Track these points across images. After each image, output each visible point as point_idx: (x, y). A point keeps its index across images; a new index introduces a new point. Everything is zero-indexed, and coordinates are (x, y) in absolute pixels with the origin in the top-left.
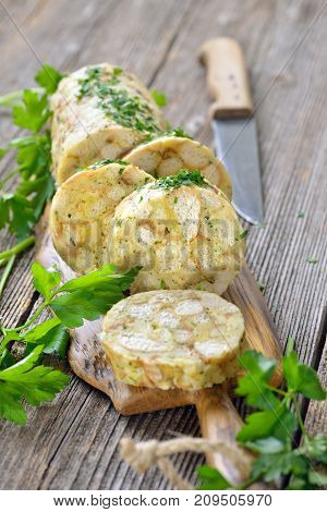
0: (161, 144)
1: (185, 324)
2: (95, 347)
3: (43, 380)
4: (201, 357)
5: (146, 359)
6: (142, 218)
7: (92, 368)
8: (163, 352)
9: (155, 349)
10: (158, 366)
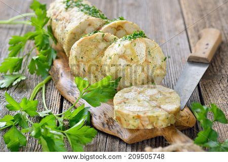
0: (115, 24)
1: (152, 99)
2: (105, 117)
3: (86, 133)
4: (166, 111)
5: (142, 115)
6: (121, 54)
7: (106, 126)
8: (148, 111)
9: (144, 110)
10: (148, 117)
